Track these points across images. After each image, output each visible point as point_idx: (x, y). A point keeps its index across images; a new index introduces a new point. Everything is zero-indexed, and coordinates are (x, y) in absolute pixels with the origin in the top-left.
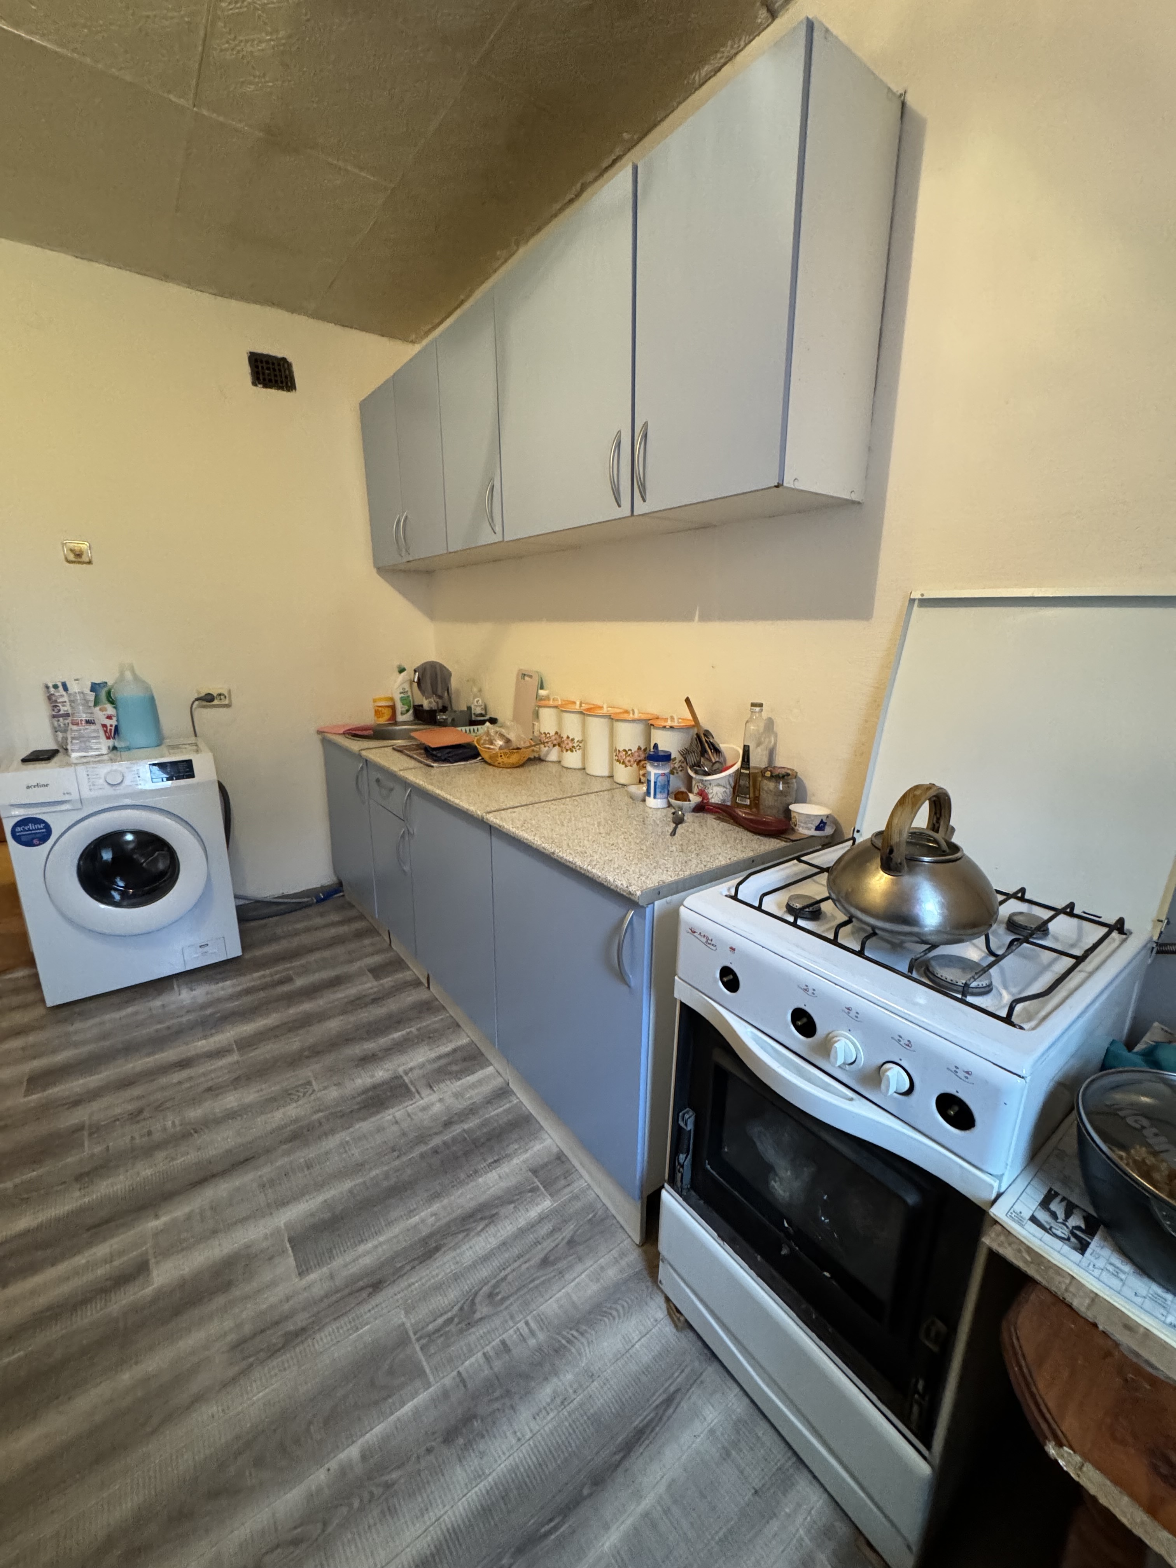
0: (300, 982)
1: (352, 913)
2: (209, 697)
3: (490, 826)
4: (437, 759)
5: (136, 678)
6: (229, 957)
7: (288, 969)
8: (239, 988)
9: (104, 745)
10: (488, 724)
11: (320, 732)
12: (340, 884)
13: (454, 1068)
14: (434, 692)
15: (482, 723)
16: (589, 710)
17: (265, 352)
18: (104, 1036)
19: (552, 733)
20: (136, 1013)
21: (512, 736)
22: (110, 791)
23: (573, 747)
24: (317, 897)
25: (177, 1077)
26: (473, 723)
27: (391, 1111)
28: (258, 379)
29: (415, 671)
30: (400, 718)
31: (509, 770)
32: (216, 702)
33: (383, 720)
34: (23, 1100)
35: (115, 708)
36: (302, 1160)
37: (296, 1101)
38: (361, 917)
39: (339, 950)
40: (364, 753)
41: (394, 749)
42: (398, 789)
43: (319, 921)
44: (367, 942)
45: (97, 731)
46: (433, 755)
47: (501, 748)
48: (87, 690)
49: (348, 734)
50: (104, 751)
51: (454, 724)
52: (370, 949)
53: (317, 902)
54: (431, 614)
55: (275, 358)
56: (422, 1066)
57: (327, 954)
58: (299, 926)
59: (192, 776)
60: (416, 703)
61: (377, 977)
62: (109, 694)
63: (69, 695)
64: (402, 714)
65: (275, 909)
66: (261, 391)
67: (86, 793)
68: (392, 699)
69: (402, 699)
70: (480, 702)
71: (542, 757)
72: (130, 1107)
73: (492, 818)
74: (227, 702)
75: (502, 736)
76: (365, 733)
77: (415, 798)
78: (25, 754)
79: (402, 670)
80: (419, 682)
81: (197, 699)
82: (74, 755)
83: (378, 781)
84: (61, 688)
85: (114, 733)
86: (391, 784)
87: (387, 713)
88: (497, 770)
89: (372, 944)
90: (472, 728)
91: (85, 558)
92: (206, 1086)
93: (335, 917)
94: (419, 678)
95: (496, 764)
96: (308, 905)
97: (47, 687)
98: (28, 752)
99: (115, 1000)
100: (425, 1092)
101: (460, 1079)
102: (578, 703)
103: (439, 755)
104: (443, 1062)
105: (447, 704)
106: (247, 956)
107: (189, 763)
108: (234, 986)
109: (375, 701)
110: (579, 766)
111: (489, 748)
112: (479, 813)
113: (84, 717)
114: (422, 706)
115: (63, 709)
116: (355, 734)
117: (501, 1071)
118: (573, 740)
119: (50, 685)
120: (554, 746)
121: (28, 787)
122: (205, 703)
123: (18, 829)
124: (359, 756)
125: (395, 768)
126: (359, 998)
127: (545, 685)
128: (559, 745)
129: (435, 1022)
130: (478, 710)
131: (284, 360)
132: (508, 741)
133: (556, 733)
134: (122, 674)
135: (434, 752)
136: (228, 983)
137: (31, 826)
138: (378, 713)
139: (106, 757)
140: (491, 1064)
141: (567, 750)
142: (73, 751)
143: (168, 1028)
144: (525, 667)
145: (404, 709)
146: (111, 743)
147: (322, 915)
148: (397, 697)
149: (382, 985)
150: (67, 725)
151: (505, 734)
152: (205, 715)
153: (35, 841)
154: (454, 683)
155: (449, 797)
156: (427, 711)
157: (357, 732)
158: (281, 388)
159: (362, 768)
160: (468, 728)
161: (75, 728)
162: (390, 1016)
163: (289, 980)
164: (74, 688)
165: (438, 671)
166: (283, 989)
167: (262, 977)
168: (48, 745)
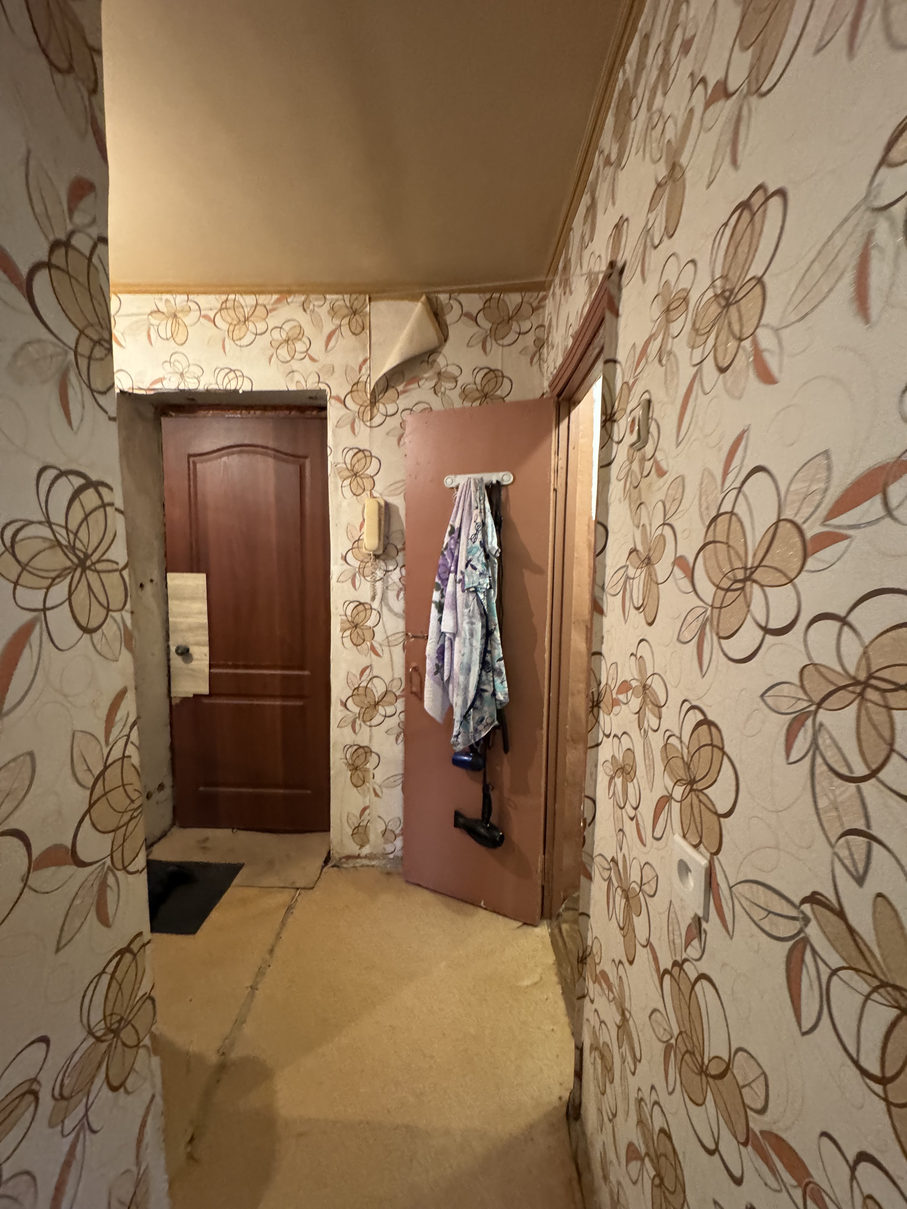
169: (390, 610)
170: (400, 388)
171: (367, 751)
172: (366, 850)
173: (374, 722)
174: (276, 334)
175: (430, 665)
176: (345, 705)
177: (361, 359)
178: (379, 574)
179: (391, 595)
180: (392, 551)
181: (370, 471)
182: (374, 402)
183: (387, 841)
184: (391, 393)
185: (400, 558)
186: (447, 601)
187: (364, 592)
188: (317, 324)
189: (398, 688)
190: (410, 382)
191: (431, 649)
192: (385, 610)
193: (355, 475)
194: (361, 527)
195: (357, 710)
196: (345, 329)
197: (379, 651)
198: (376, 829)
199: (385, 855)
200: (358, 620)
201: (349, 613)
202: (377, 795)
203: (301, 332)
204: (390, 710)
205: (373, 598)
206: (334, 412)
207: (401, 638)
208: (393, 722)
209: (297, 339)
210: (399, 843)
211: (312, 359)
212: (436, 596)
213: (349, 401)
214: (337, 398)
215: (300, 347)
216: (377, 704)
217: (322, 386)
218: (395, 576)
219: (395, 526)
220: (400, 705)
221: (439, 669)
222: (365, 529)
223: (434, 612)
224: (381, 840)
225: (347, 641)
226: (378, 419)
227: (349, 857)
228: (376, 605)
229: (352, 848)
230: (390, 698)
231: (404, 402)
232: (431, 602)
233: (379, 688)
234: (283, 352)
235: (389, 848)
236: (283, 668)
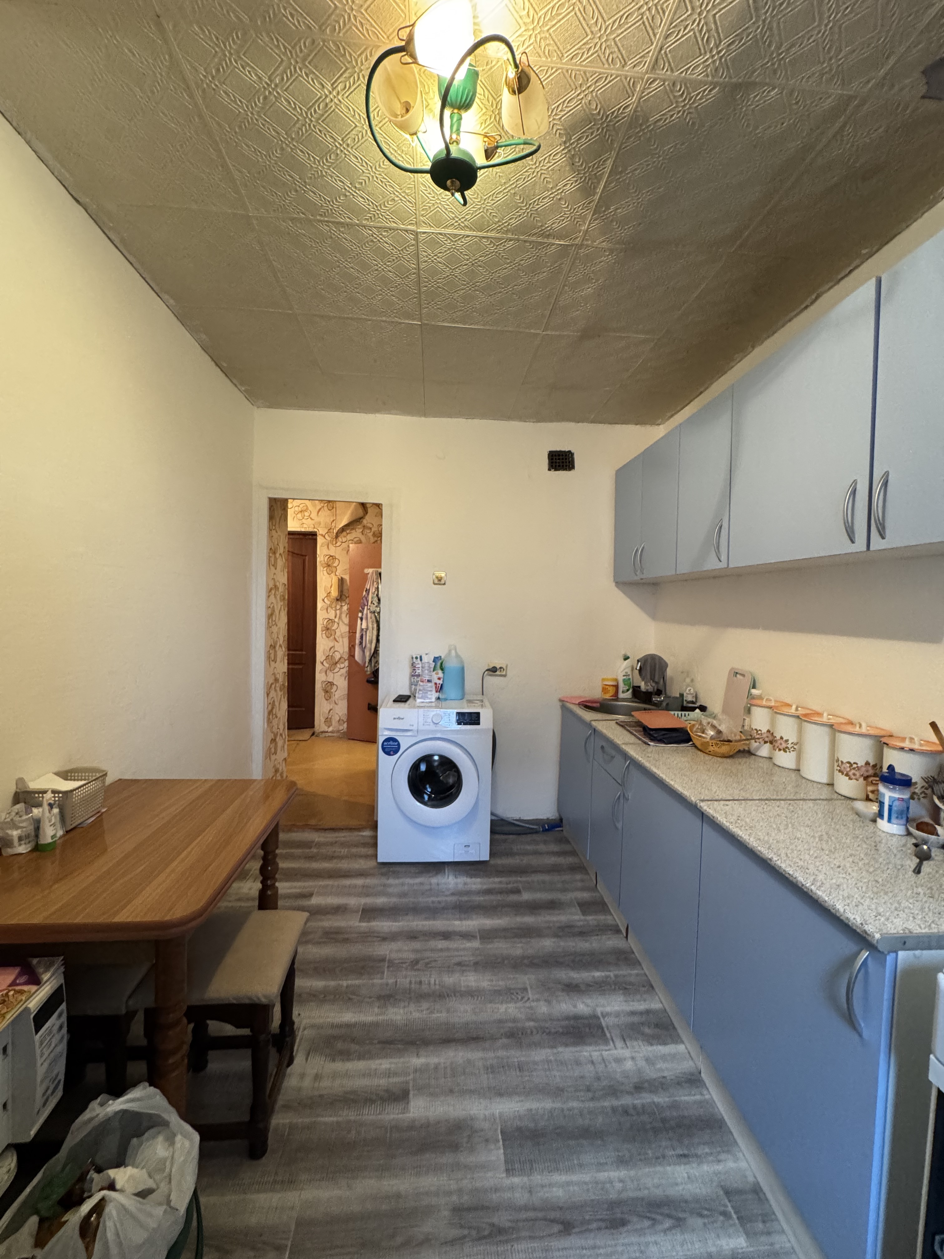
0: (526, 896)
1: (567, 848)
2: (494, 669)
3: (703, 813)
4: (653, 739)
5: (457, 656)
6: (481, 859)
7: (517, 882)
8: (485, 887)
9: (434, 695)
10: (697, 711)
11: (561, 701)
12: (561, 820)
13: (647, 1030)
14: (652, 679)
15: (693, 709)
16: (806, 715)
17: (558, 449)
18: (404, 895)
19: (764, 730)
20: (421, 884)
21: (722, 728)
22: (432, 727)
23: (787, 747)
24: (543, 827)
25: (441, 944)
26: (684, 709)
27: (589, 1048)
28: (552, 466)
29: (638, 661)
30: (621, 695)
31: (719, 759)
32: (498, 673)
33: (607, 696)
34: (357, 924)
35: (443, 673)
36: (516, 1060)
37: (516, 1003)
38: (573, 853)
39: (556, 878)
40: (593, 723)
41: (617, 723)
42: (619, 758)
43: (542, 847)
44: (578, 877)
45: (431, 687)
46: (650, 734)
47: (712, 738)
48: (431, 662)
49: (583, 705)
50: (433, 700)
51: (668, 708)
52: (579, 884)
53: (543, 831)
54: (653, 616)
55: (565, 451)
56: (617, 1015)
57: (546, 878)
58: (529, 847)
59: (478, 724)
60: (635, 685)
61: (584, 913)
62: (441, 664)
63: (422, 664)
64: (623, 692)
65: (513, 829)
66: (553, 473)
67: (421, 728)
68: (616, 680)
69: (624, 680)
70: (692, 690)
71: (752, 750)
72: (412, 956)
73: (704, 806)
74: (504, 673)
75: (713, 727)
76: (594, 705)
77: (631, 767)
78: (394, 697)
79: (626, 658)
80: (640, 670)
81: (487, 670)
82: (418, 700)
83: (602, 747)
84: (419, 659)
85: (440, 689)
86: (613, 753)
87: (612, 691)
88: (708, 758)
89: (582, 881)
90: (683, 713)
91: (443, 582)
92: (457, 960)
93: (553, 847)
94: (640, 666)
95: (707, 751)
96: (536, 832)
97: (412, 658)
98: (396, 696)
99: (413, 869)
100: (619, 1043)
101: (652, 1045)
102: (794, 707)
103: (655, 735)
104: (636, 1019)
105: (661, 687)
106: (492, 862)
107: (478, 714)
108: (481, 883)
109: (603, 680)
110: (793, 766)
111: (700, 736)
112: (693, 799)
113: (427, 678)
114: (639, 687)
115: (418, 671)
116: (588, 706)
117: (692, 1054)
118: (787, 741)
119: (414, 657)
120: (766, 742)
121: (394, 719)
122: (491, 673)
123: (385, 743)
124: (589, 725)
125: (618, 741)
126: (567, 927)
127: (757, 685)
128: (771, 743)
129: (630, 975)
130: (690, 698)
131: (570, 452)
132: (719, 732)
133: (768, 731)
134: (450, 651)
135: (651, 732)
136: (479, 880)
137: (391, 743)
138: (605, 690)
139: (433, 704)
140: (682, 1042)
141: (780, 750)
142: (419, 698)
143: (439, 902)
144: (739, 666)
145: (625, 689)
146: (437, 695)
147: (545, 842)
148: (621, 679)
149: (585, 920)
150: (417, 682)
151: (717, 725)
152: (491, 680)
153: (392, 753)
154: (669, 672)
155: (664, 777)
156: (644, 692)
157: (587, 704)
158: (566, 469)
159: (591, 734)
160: (680, 713)
161: (421, 684)
162: (592, 954)
163: (517, 891)
164: (425, 659)
165: (657, 662)
166: (513, 898)
167: (500, 882)
168: (406, 692)
169: (343, 622)
170: (348, 532)
171: (332, 684)
172: (330, 729)
173: (335, 671)
174: (297, 509)
175: (357, 641)
176: (322, 663)
177: (332, 520)
178: (338, 607)
179: (344, 616)
180: (343, 597)
181: (335, 565)
182: (337, 536)
183: (340, 725)
184: (344, 533)
185: (347, 601)
186: (364, 616)
187: (332, 614)
188: (315, 506)
189: (346, 656)
190: (352, 529)
191: (358, 635)
192: (341, 623)
193: (329, 566)
194: (331, 587)
195: (327, 665)
196: (326, 508)
197: (337, 639)
198: (334, 723)
199: (338, 731)
200: (329, 626)
201: (325, 623)
202: (336, 703)
203: (307, 509)
204: (342, 666)
205: (335, 617)
206: (320, 540)
207: (347, 634)
208: (344, 671)
209: (306, 511)
210: (345, 725)
211: (311, 519)
212: (360, 615)
213: (326, 536)
214: (322, 535)
215: (307, 514)
216: (336, 663)
217: (316, 530)
218: (345, 608)
219: (345, 587)
220: (346, 663)
221: (361, 643)
222: (332, 589)
223: (359, 621)
224: (337, 724)
225: (324, 635)
226: (338, 544)
227: (322, 732)
228: (336, 620)
229: (324, 728)
230: (342, 660)
231: (349, 537)
232: (358, 617)
233: (337, 656)
234: (299, 516)
235: (341, 728)
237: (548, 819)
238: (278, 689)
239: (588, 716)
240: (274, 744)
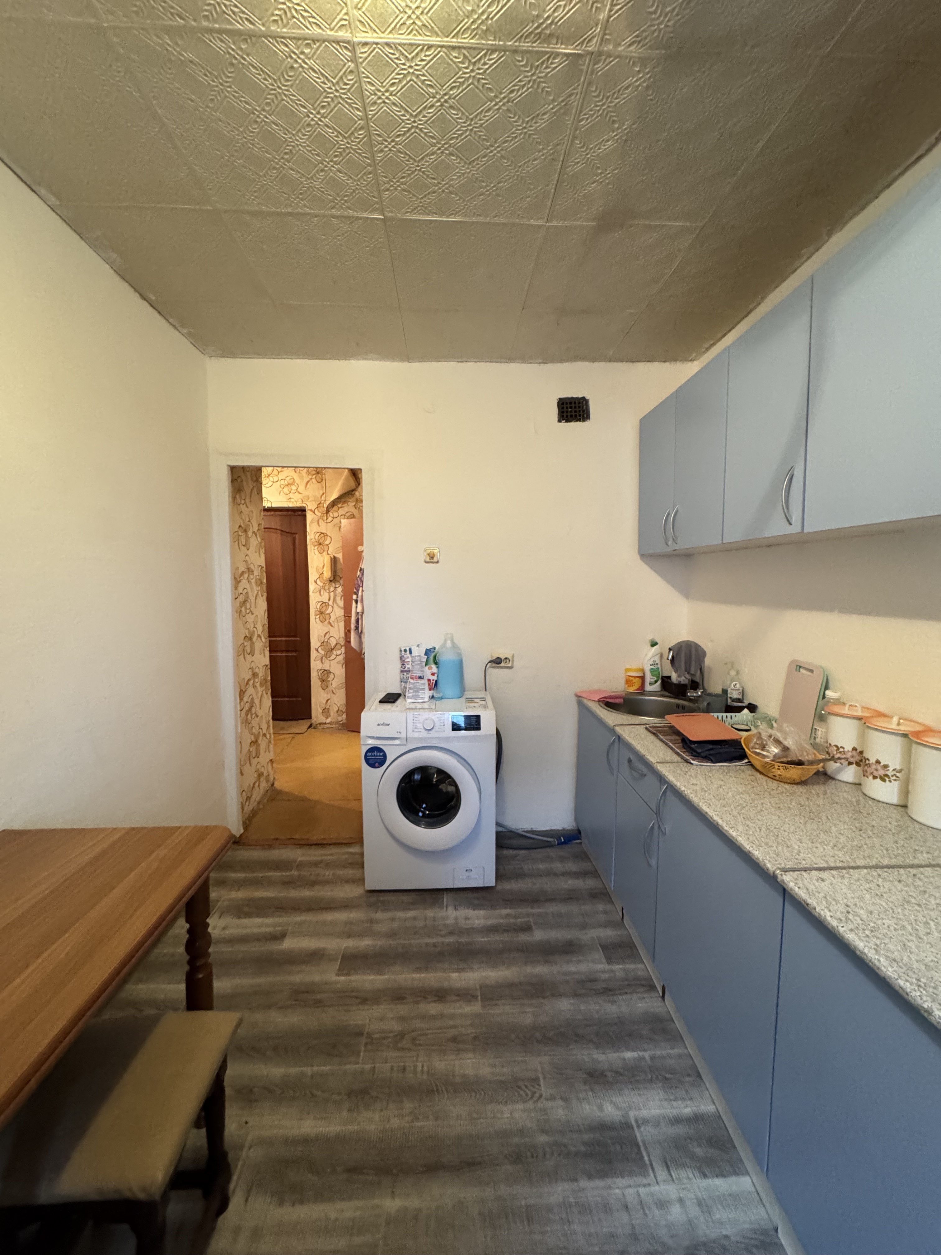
0: (538, 935)
1: (587, 867)
2: (499, 661)
4: (697, 755)
5: (454, 645)
6: (486, 885)
7: (528, 915)
8: (490, 922)
9: (427, 694)
10: (746, 711)
11: (577, 695)
12: (579, 832)
13: (698, 1151)
14: (688, 671)
15: (739, 710)
16: (917, 734)
17: (570, 396)
18: (392, 934)
19: (848, 748)
20: (415, 918)
21: (789, 742)
22: (425, 734)
23: (887, 776)
24: (559, 839)
25: (433, 1008)
26: (730, 709)
27: (621, 1182)
28: (563, 416)
29: (670, 649)
30: (648, 688)
31: (787, 786)
32: (502, 664)
33: (632, 690)
34: (335, 978)
35: (438, 667)
36: (523, 1203)
37: (525, 1102)
38: (594, 874)
39: (574, 908)
40: (618, 729)
41: (646, 728)
42: (650, 779)
43: (558, 866)
44: (601, 907)
45: (424, 684)
46: (691, 748)
47: (776, 757)
48: (423, 654)
49: (603, 701)
50: (426, 699)
51: (709, 709)
52: (602, 918)
53: (558, 844)
54: (687, 595)
55: (577, 398)
56: (656, 1122)
57: (562, 908)
58: (541, 866)
59: (478, 729)
60: (665, 674)
61: (609, 961)
62: (435, 657)
63: (412, 657)
64: (651, 684)
65: (523, 842)
66: (564, 424)
67: (410, 734)
68: (643, 671)
69: (652, 671)
70: (738, 686)
71: (829, 772)
72: (397, 1027)
73: (788, 880)
74: (510, 665)
75: (777, 742)
76: (617, 701)
77: (668, 793)
78: (381, 695)
79: (654, 644)
80: (672, 661)
81: (490, 662)
82: (409, 701)
83: (630, 761)
84: (408, 652)
85: (434, 686)
86: (645, 770)
87: (637, 683)
88: (774, 784)
89: (605, 912)
90: (729, 715)
91: (435, 560)
92: (452, 1032)
93: (572, 866)
94: (673, 657)
95: (771, 775)
96: (549, 845)
97: (401, 651)
98: (384, 694)
99: (405, 898)
100: (662, 1174)
101: (705, 1176)
102: (895, 720)
103: (699, 751)
104: (681, 1130)
105: (697, 679)
106: (499, 887)
107: (478, 717)
108: (486, 918)
109: (627, 670)
110: (895, 800)
111: (758, 754)
112: (769, 865)
113: (419, 674)
114: (669, 677)
115: (408, 667)
116: (610, 704)
117: (763, 1195)
118: (886, 767)
119: (403, 649)
120: (850, 763)
121: (379, 725)
122: (494, 665)
123: (369, 754)
124: (612, 731)
125: (652, 759)
126: (591, 981)
127: (831, 685)
128: (858, 764)
129: (670, 1056)
130: (735, 695)
131: (584, 398)
132: (786, 749)
133: (854, 749)
134: (446, 640)
135: (693, 746)
136: (482, 912)
137: (376, 753)
138: (628, 682)
139: (426, 706)
140: (747, 1173)
141: (875, 777)
142: (408, 697)
143: (435, 945)
144: (803, 658)
145: (653, 680)
146: (431, 693)
147: (562, 859)
148: (647, 668)
149: (612, 971)
150: (407, 678)
151: (781, 739)
152: (495, 673)
153: (377, 765)
154: (708, 661)
155: (720, 822)
156: (675, 685)
157: (610, 700)
158: (579, 420)
159: (614, 741)
160: (725, 715)
161: (412, 681)
162: (620, 1022)
163: (527, 928)
164: (415, 652)
165: (693, 650)
166: (523, 937)
167: (508, 916)
168: (395, 690)
169: (338, 605)
170: (339, 506)
171: (328, 672)
172: (329, 720)
173: (332, 658)
174: (282, 482)
175: (353, 626)
176: (317, 650)
177: (321, 493)
178: (332, 589)
179: (338, 598)
180: (338, 578)
181: (327, 542)
182: (328, 511)
183: (339, 715)
184: (335, 508)
185: (341, 581)
186: (359, 599)
187: (325, 597)
188: (301, 478)
189: (342, 642)
190: (345, 502)
191: (353, 619)
192: (335, 606)
193: (320, 544)
194: (323, 567)
195: (323, 652)
196: (314, 480)
197: (333, 624)
198: (333, 713)
199: (338, 722)
200: (323, 610)
201: (318, 607)
202: (333, 693)
203: (294, 481)
204: (339, 652)
205: (329, 600)
206: (309, 516)
207: (343, 618)
208: (341, 658)
209: (292, 484)
210: (344, 716)
211: (300, 493)
212: (355, 597)
213: (316, 511)
214: (311, 510)
215: (294, 488)
216: (332, 649)
217: (304, 505)
218: (340, 589)
219: (339, 567)
220: (343, 650)
221: (357, 628)
222: (325, 569)
223: (354, 603)
224: (336, 714)
225: (318, 620)
226: (330, 519)
227: (320, 724)
228: (331, 603)
229: (322, 719)
230: (338, 646)
231: (341, 512)
232: (352, 599)
233: (333, 642)
234: (286, 490)
235: (340, 719)
236: (286, 637)
237: (564, 830)
238: (258, 685)
239: (611, 718)
240: (254, 747)
